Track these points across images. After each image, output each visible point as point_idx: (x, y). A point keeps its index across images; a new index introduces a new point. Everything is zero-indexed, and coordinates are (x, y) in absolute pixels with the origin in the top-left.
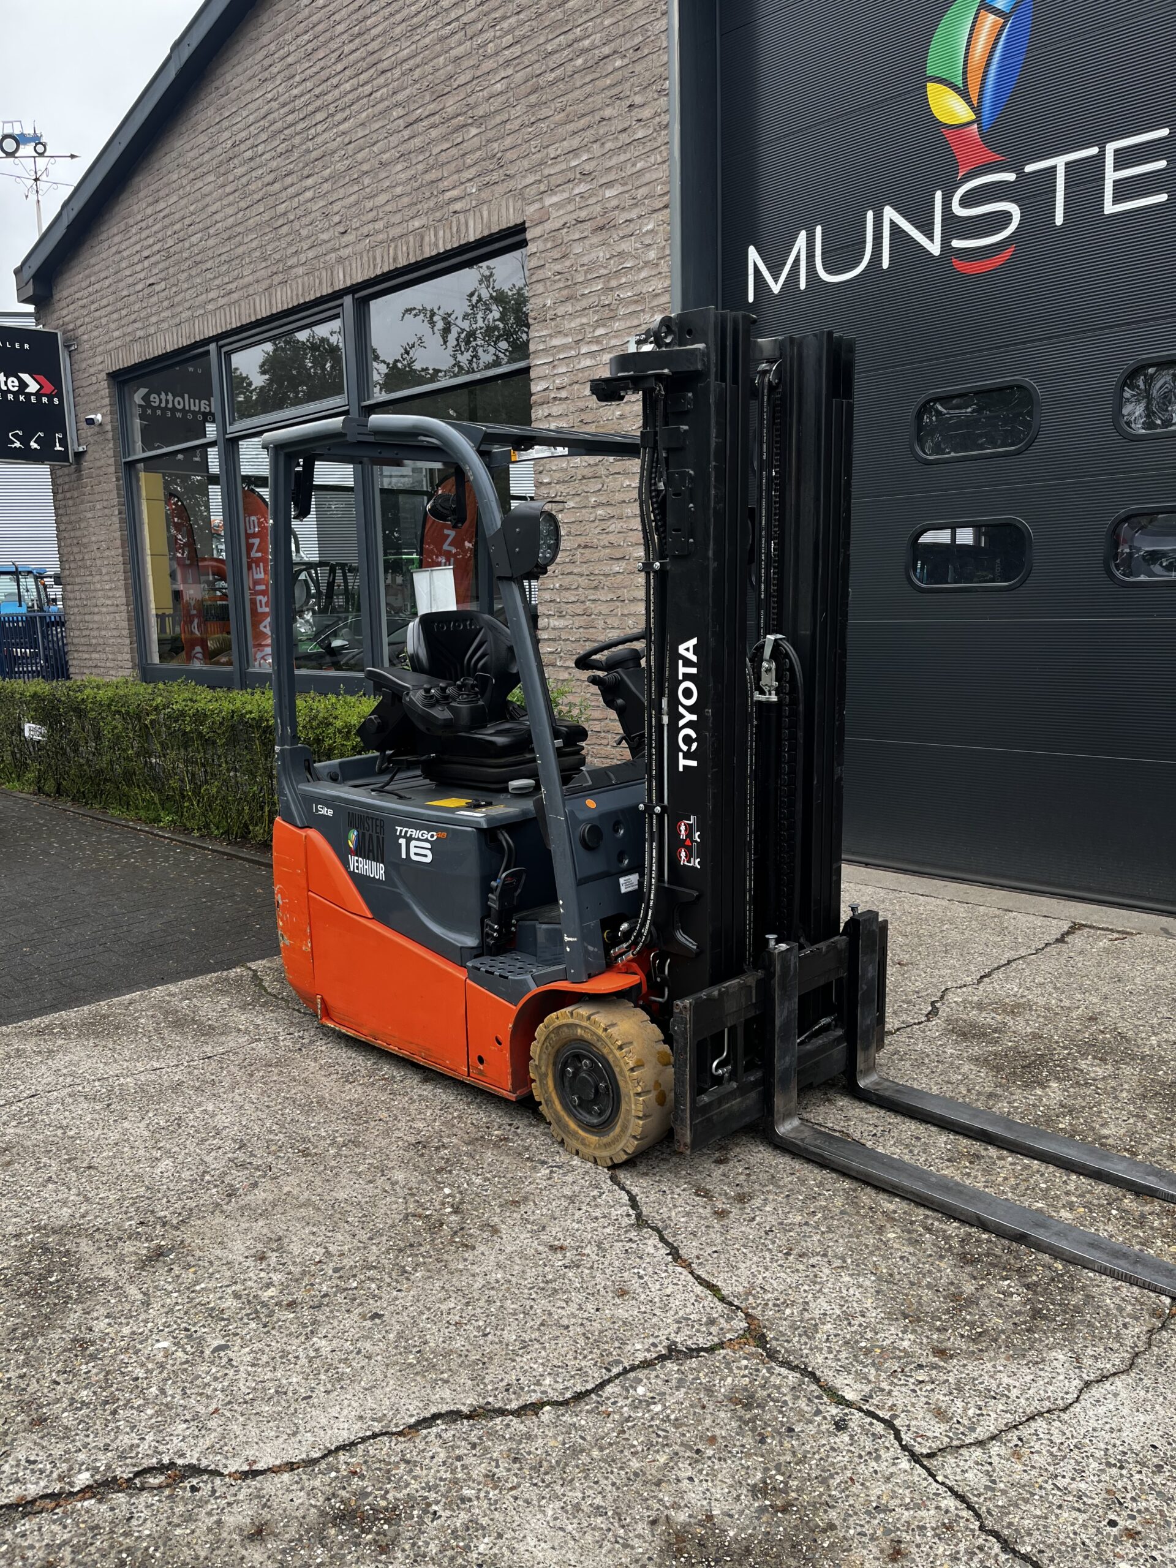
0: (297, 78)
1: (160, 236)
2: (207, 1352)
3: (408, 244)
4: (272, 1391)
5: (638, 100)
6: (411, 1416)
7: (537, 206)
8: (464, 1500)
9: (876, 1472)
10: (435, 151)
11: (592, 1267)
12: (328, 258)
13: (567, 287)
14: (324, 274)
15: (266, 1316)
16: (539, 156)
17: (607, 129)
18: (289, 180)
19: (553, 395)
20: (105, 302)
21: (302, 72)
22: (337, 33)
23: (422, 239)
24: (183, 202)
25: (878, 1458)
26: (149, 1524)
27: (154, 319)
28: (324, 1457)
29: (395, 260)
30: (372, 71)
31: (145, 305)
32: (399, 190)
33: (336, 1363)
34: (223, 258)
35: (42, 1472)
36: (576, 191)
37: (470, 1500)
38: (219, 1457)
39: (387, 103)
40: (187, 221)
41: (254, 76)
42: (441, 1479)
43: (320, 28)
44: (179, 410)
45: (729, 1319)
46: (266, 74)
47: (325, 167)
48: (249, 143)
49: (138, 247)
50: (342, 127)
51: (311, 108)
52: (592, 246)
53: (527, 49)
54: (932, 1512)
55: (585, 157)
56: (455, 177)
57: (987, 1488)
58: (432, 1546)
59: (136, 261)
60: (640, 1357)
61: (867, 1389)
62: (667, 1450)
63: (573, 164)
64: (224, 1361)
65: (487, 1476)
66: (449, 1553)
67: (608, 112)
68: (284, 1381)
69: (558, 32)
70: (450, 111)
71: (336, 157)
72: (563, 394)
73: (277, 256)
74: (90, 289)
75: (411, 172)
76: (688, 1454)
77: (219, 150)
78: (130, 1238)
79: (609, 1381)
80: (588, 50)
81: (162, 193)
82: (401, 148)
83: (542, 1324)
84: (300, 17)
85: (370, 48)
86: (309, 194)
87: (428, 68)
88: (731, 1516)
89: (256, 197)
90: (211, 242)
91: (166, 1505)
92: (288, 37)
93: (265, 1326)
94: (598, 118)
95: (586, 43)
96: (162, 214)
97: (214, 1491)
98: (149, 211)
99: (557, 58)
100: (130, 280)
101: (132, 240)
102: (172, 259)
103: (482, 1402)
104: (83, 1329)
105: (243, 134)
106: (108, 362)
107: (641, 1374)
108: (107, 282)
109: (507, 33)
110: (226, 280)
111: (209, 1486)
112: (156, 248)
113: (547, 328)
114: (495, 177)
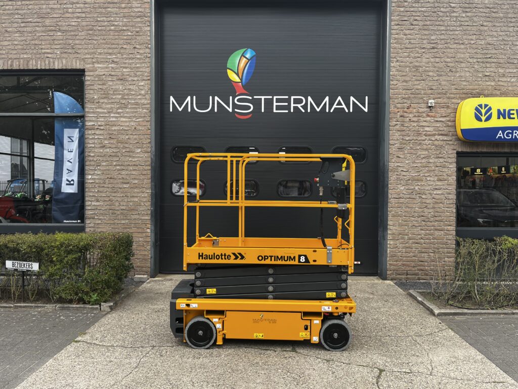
3: (19, 62)
5: (137, 46)
13: (104, 94)
16: (92, 50)
19: (96, 127)
32: (15, 43)
36: (110, 66)
52: (116, 84)
53: (87, 16)
55: (114, 56)
56: (49, 46)
63: (109, 57)
67: (125, 46)
69: (103, 16)
70: (47, 24)
72: (102, 128)
75: (24, 38)
80: (116, 26)
82: (19, 29)
94: (120, 47)
113: (94, 105)
114: (70, 51)
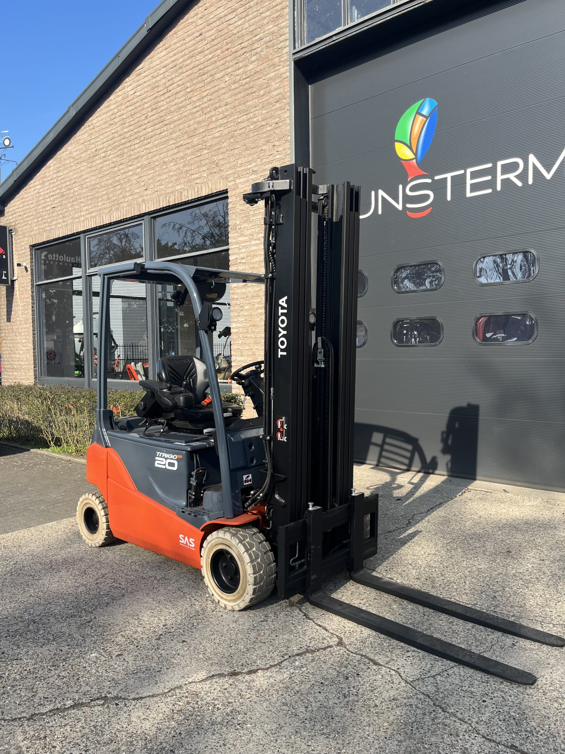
0: (127, 125)
1: (59, 187)
2: (114, 657)
3: (175, 195)
4: (144, 669)
5: (277, 143)
6: (204, 676)
7: (233, 183)
8: (229, 703)
9: (392, 687)
10: (188, 158)
11: (272, 621)
12: (138, 200)
13: (246, 216)
14: (136, 206)
15: (138, 643)
16: (234, 163)
17: (263, 154)
18: (121, 167)
19: (239, 261)
20: (31, 214)
21: (129, 122)
22: (145, 107)
23: (181, 193)
24: (71, 173)
25: (393, 683)
26: (100, 717)
27: (54, 223)
28: (170, 691)
29: (169, 202)
30: (161, 124)
31: (50, 216)
32: (171, 174)
33: (169, 658)
34: (89, 197)
35: (51, 701)
36: (250, 177)
37: (232, 703)
38: (125, 693)
39: (167, 138)
40: (72, 182)
41: (106, 122)
42: (219, 696)
43: (137, 105)
44: (61, 262)
45: (331, 638)
46: (112, 122)
47: (138, 162)
48: (103, 150)
49: (48, 191)
50: (146, 146)
51: (132, 138)
53: (229, 120)
54: (415, 700)
55: (254, 164)
56: (197, 169)
57: (435, 691)
58: (218, 719)
59: (47, 197)
60: (296, 652)
61: (388, 659)
62: (309, 683)
63: (249, 167)
64: (122, 659)
65: (237, 694)
66: (226, 721)
67: (264, 147)
68: (148, 666)
69: (243, 114)
70: (195, 142)
71: (144, 159)
72: (244, 261)
73: (115, 198)
74: (24, 208)
75: (177, 167)
76: (318, 684)
77: (89, 152)
78: (71, 617)
79: (283, 661)
80: (256, 122)
81: (61, 169)
82: (174, 157)
83: (254, 642)
84: (128, 99)
85: (160, 115)
86: (130, 173)
87: (186, 125)
88: (337, 704)
89: (106, 173)
90: (84, 191)
91: (107, 710)
92: (123, 107)
93: (137, 647)
94: (260, 149)
95: (255, 119)
96: (61, 178)
97: (126, 705)
98: (54, 176)
99: (243, 125)
100: (44, 205)
101: (46, 188)
102: (64, 197)
103: (233, 670)
104: (58, 650)
105: (101, 146)
106: (30, 240)
107: (297, 658)
108: (32, 206)
109: (221, 113)
110: (90, 207)
111: (123, 703)
112: (57, 192)
113: (236, 232)
114: (215, 170)
